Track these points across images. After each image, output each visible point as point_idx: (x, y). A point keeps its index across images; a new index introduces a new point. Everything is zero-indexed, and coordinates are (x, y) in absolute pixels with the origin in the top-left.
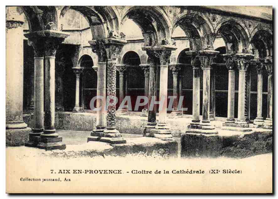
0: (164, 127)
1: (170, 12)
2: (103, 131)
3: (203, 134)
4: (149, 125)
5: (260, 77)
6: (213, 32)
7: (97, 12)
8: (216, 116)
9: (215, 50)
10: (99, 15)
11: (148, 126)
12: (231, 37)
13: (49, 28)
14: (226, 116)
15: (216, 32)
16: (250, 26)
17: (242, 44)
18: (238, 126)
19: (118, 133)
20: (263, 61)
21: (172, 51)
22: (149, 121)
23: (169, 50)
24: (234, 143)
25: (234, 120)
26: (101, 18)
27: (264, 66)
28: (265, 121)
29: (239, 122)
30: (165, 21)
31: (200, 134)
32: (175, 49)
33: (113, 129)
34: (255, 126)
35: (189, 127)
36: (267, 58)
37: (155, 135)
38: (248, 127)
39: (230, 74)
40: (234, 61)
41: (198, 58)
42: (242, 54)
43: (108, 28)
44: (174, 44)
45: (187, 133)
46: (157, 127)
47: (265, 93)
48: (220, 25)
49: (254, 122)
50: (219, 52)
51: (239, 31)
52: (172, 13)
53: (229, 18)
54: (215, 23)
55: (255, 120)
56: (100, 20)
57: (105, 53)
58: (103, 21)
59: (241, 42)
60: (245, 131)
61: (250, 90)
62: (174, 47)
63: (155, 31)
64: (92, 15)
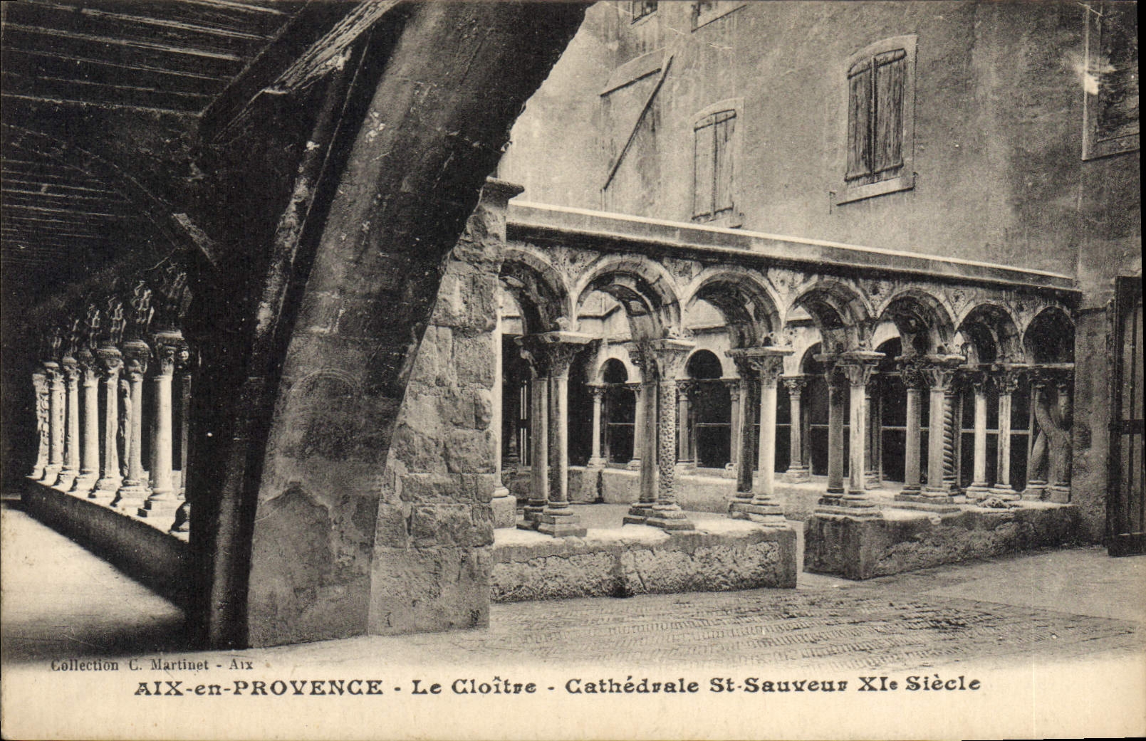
0: (769, 502)
1: (782, 281)
2: (650, 507)
3: (850, 517)
4: (738, 497)
5: (980, 405)
6: (872, 314)
7: (640, 294)
8: (884, 479)
9: (877, 351)
10: (644, 297)
11: (737, 499)
12: (913, 322)
13: (557, 328)
14: (903, 481)
15: (879, 314)
16: (957, 298)
17: (937, 335)
18: (929, 501)
19: (680, 512)
20: (988, 368)
21: (785, 358)
22: (740, 489)
23: (780, 356)
24: (918, 536)
25: (919, 489)
26: (648, 302)
27: (990, 379)
28: (992, 489)
29: (930, 494)
30: (771, 301)
31: (843, 517)
32: (789, 354)
33: (670, 503)
34: (969, 500)
35: (821, 502)
36: (998, 362)
37: (751, 515)
38: (952, 502)
39: (910, 398)
40: (918, 373)
41: (839, 368)
42: (937, 356)
43: (660, 321)
44: (789, 343)
45: (818, 514)
46: (755, 501)
47: (992, 431)
48: (886, 302)
49: (968, 493)
50: (884, 354)
51: (932, 309)
52: (787, 284)
53: (907, 287)
54: (877, 297)
55: (969, 488)
56: (645, 306)
57: (656, 367)
58: (652, 308)
59: (936, 331)
60: (944, 511)
61: (960, 425)
62: (788, 349)
63: (751, 320)
64: (631, 299)
